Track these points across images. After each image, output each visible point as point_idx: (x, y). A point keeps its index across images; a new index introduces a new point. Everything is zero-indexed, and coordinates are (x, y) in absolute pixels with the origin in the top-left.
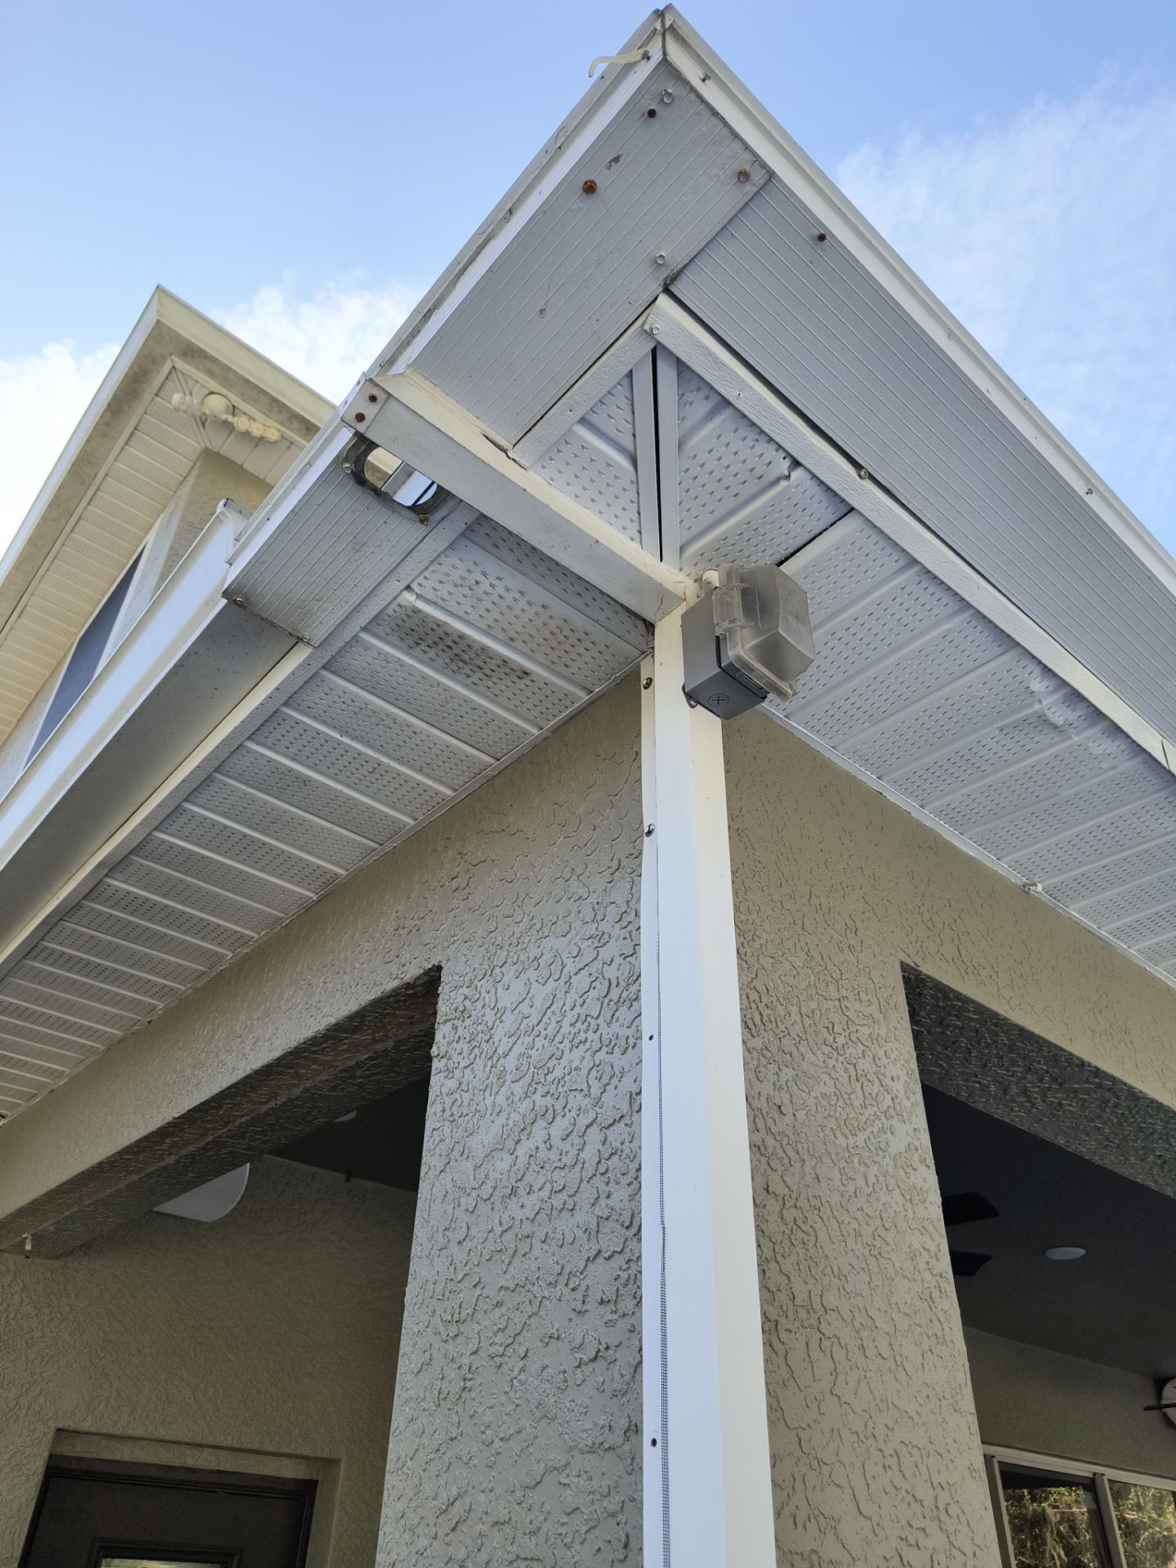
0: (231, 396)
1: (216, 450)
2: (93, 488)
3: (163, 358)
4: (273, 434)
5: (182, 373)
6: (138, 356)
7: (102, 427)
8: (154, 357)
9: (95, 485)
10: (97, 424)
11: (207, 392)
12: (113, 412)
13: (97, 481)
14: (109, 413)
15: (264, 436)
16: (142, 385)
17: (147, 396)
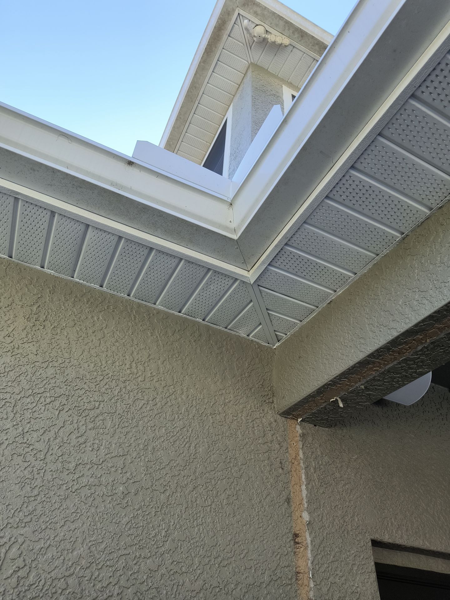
0: (265, 25)
1: (255, 63)
2: (197, 102)
3: (234, 10)
4: (286, 41)
5: (242, 16)
6: (221, 14)
7: (202, 64)
8: (229, 12)
9: (197, 100)
10: (200, 63)
11: (255, 25)
12: (207, 53)
13: (199, 98)
14: (206, 54)
15: (283, 43)
16: (222, 31)
17: (225, 37)
